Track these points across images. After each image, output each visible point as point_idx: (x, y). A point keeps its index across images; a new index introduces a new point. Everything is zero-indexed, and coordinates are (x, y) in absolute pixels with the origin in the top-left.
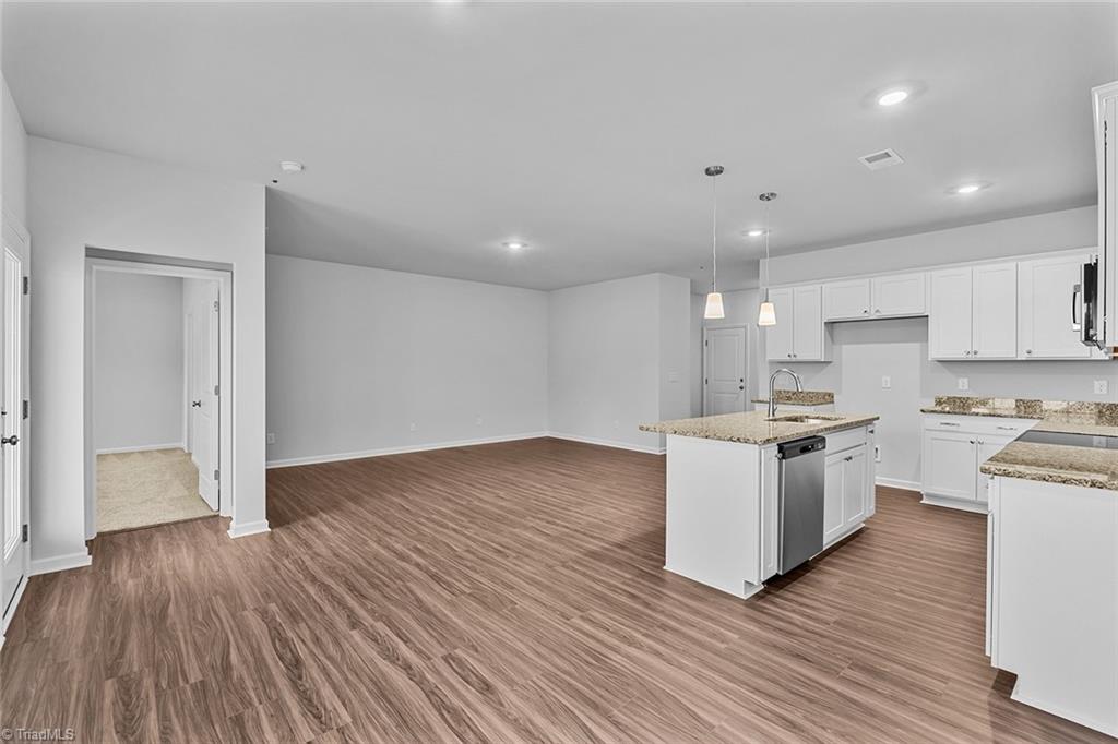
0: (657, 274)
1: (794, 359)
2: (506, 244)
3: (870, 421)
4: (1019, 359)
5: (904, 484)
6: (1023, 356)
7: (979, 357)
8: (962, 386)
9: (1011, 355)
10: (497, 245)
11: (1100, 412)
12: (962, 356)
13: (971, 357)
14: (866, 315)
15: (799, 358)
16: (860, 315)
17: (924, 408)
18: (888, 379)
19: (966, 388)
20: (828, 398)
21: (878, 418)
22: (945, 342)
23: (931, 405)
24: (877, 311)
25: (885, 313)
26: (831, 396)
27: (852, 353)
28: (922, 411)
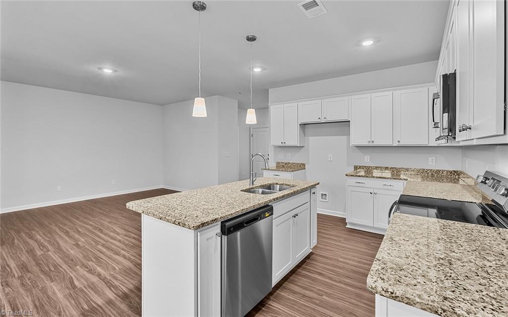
0: (217, 96)
1: (284, 145)
2: (100, 68)
3: (313, 186)
4: (394, 145)
5: (340, 214)
6: (396, 144)
7: (375, 144)
8: (367, 160)
9: (389, 143)
10: (93, 68)
11: (432, 174)
12: (366, 144)
13: (371, 144)
14: (320, 120)
15: (287, 144)
16: (317, 120)
17: (347, 173)
18: (331, 155)
19: (369, 161)
20: (302, 167)
21: (319, 184)
22: (358, 136)
23: (351, 170)
24: (325, 118)
25: (329, 119)
26: (304, 165)
27: (314, 141)
28: (346, 175)
